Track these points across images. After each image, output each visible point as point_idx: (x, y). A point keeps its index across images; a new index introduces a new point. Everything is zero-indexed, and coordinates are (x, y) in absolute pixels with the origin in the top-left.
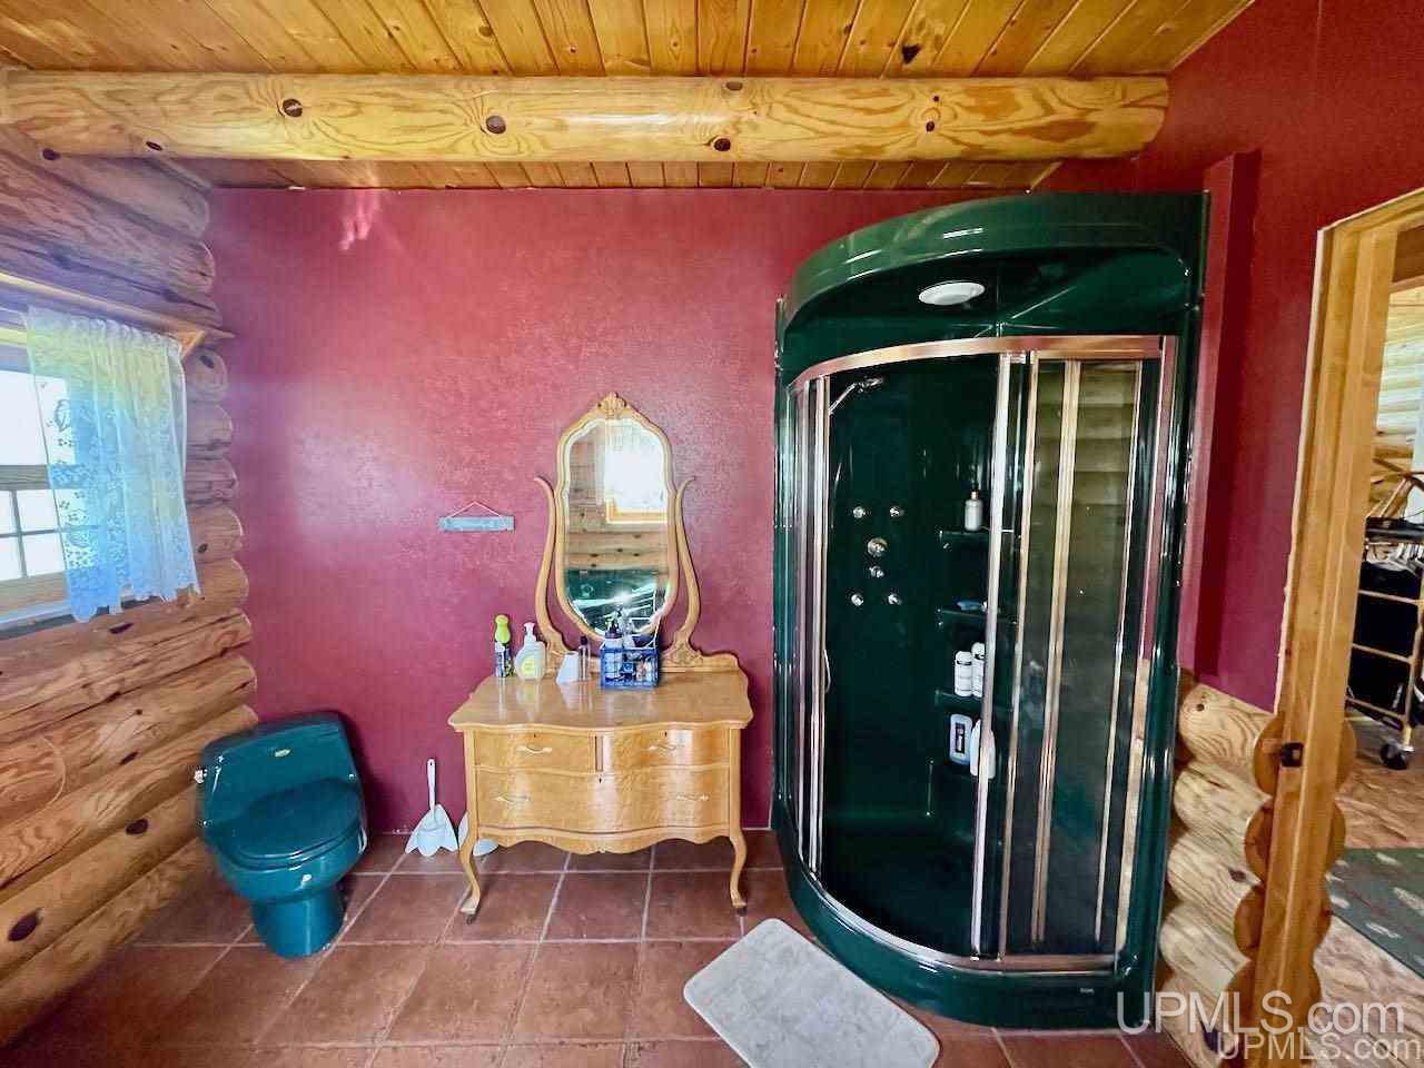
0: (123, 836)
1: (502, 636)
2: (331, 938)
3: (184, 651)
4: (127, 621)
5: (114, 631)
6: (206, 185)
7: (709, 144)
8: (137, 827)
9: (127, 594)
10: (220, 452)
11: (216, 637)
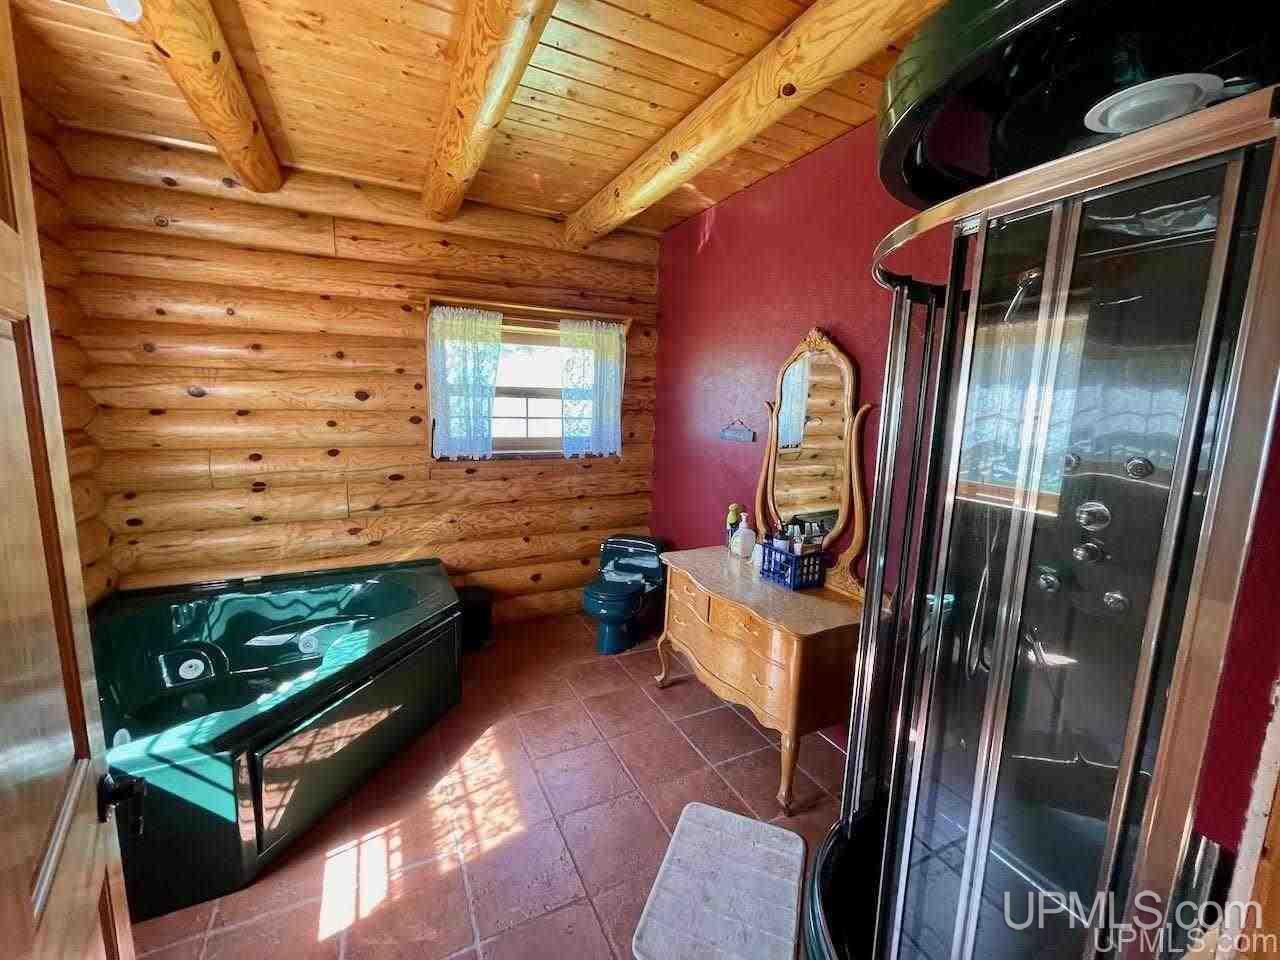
0: (579, 562)
1: (731, 518)
2: (615, 653)
3: (615, 487)
4: (590, 463)
5: (585, 467)
6: (656, 233)
7: (779, 96)
8: (585, 562)
9: (589, 451)
10: (650, 384)
11: (633, 484)
